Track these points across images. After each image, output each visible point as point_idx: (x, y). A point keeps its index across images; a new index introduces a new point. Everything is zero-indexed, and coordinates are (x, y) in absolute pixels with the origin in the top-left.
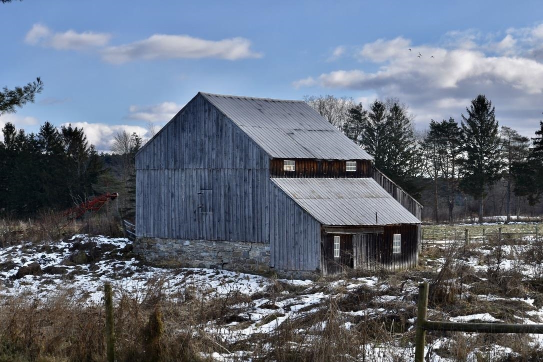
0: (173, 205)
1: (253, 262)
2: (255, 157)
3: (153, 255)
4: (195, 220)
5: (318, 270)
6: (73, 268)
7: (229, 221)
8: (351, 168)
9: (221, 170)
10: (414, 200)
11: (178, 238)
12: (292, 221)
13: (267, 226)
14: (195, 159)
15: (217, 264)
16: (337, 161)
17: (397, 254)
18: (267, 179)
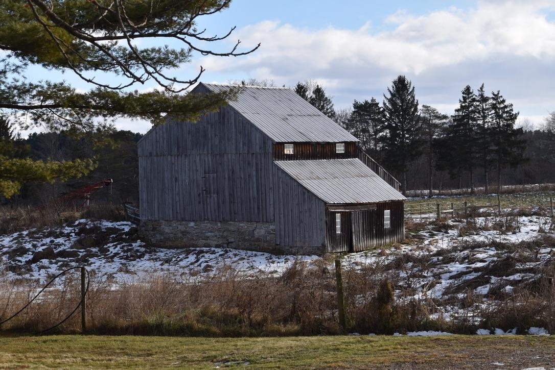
0: (177, 190)
1: (258, 240)
2: (258, 142)
3: (158, 237)
4: (200, 202)
5: (324, 246)
6: (84, 251)
7: (234, 203)
8: (340, 149)
9: (225, 155)
10: (393, 178)
11: (183, 220)
12: (297, 201)
13: (272, 206)
14: (198, 145)
15: (222, 243)
16: (328, 143)
17: (387, 229)
18: (270, 162)
